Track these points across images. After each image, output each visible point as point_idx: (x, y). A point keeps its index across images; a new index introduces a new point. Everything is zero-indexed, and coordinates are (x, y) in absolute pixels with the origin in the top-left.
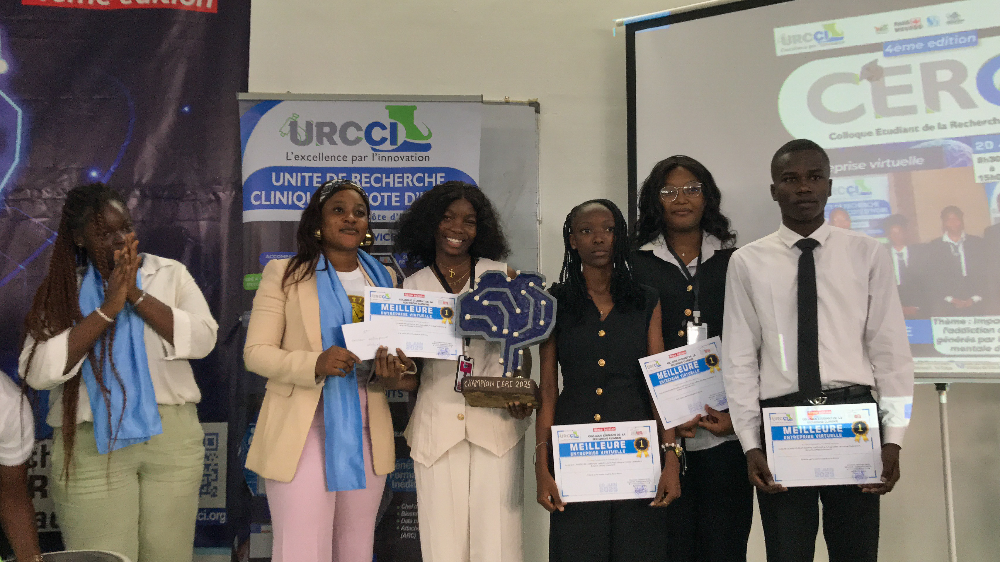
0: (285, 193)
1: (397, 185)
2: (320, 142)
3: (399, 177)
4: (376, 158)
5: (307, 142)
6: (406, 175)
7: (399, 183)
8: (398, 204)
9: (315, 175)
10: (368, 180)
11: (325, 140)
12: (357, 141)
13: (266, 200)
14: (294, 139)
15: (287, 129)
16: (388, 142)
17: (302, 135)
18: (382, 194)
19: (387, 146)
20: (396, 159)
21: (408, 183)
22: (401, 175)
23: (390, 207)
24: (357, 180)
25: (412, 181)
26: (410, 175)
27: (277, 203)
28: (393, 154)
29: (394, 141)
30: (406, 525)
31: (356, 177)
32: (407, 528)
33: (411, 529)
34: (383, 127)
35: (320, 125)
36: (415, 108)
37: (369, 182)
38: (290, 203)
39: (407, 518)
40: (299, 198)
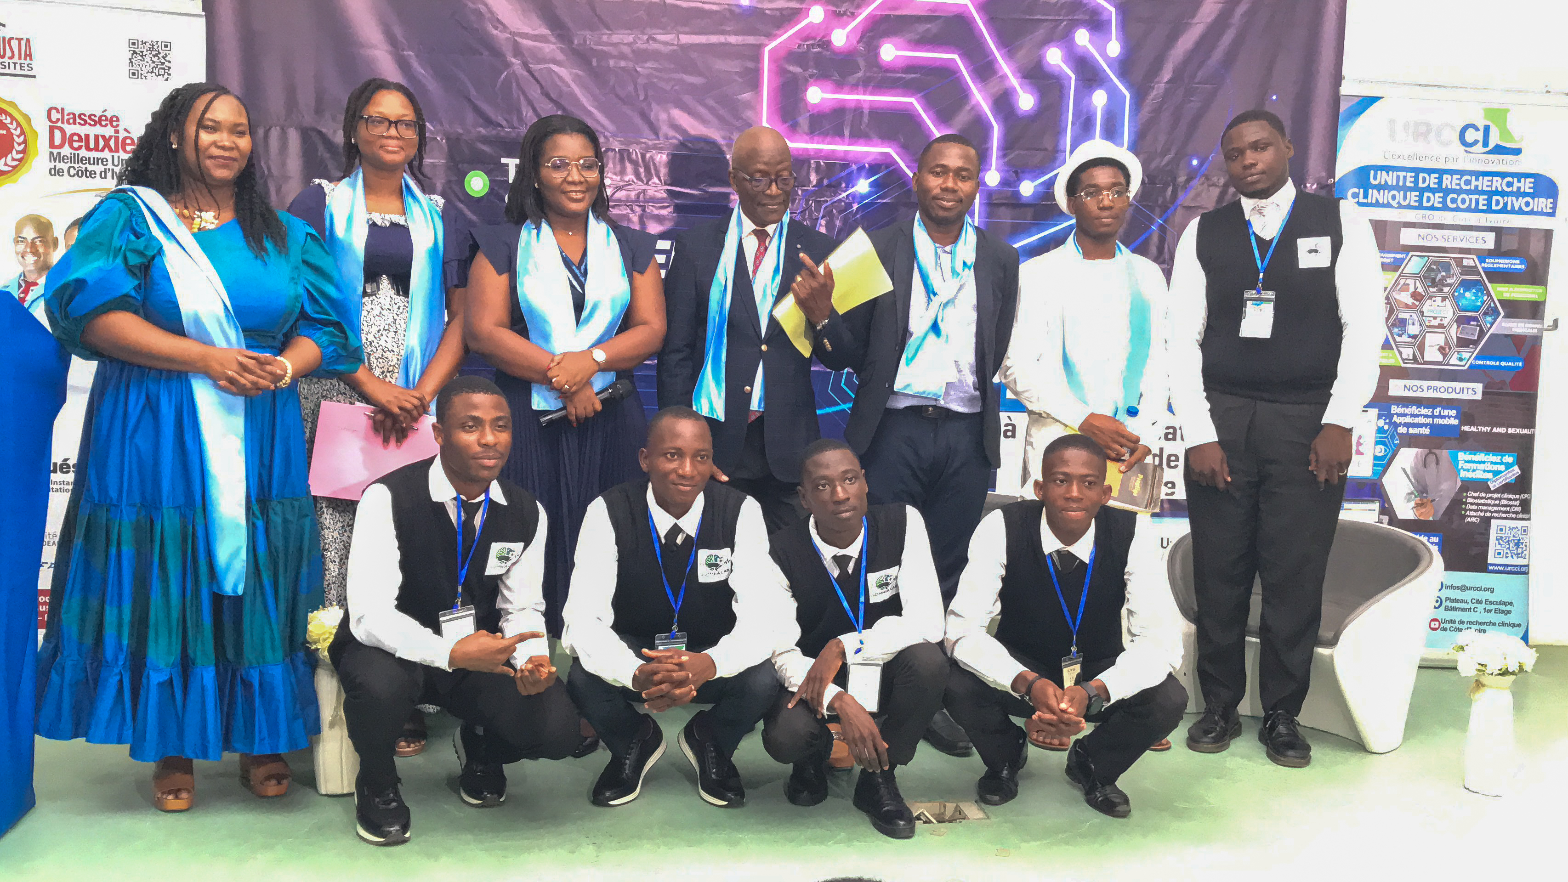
0: (1382, 191)
1: (1485, 188)
2: (1416, 141)
3: (1488, 181)
4: (1468, 160)
6: (1495, 179)
7: (1488, 186)
8: (1485, 208)
9: (1409, 174)
10: (1458, 182)
11: (1421, 138)
12: (1451, 142)
13: (1363, 198)
14: (1392, 136)
15: (1387, 127)
16: (1480, 144)
18: (1470, 196)
20: (1487, 162)
21: (1496, 186)
22: (1490, 178)
23: (1477, 210)
24: (1448, 182)
25: (1501, 185)
26: (1499, 179)
27: (1374, 201)
28: (1484, 157)
29: (1486, 144)
30: (1471, 510)
31: (1447, 179)
32: (1472, 513)
33: (1475, 514)
34: (1477, 129)
36: (1509, 112)
38: (1385, 201)
39: (1472, 504)
40: (1394, 197)
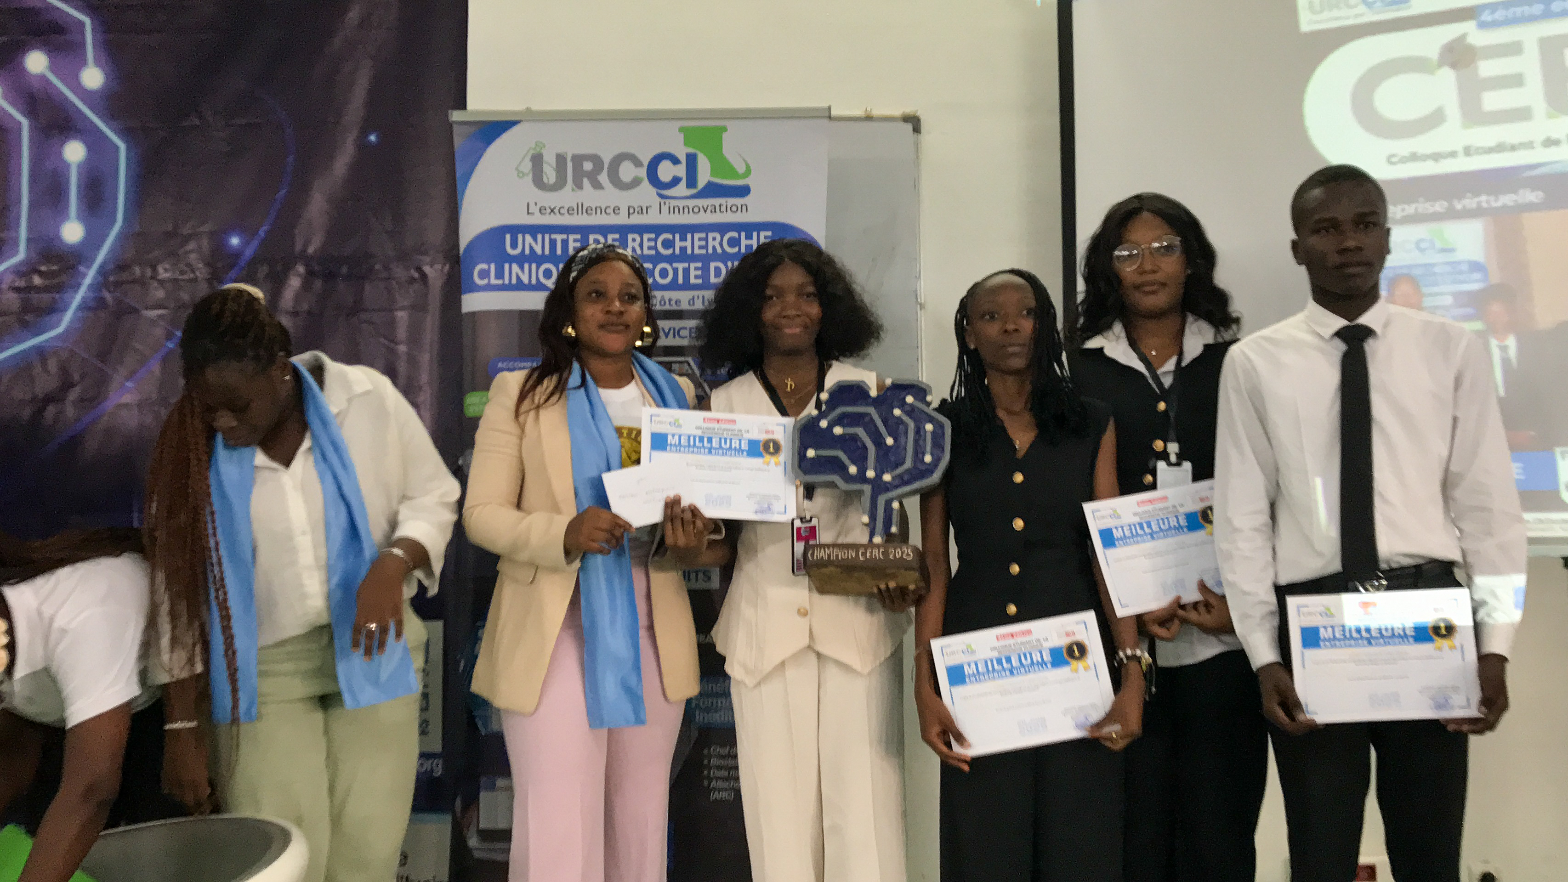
0: (526, 266)
1: (697, 251)
2: (579, 186)
3: (700, 239)
4: (665, 209)
5: (559, 185)
6: (711, 235)
7: (700, 247)
8: (700, 281)
9: (572, 237)
10: (653, 244)
11: (586, 181)
12: (636, 182)
13: (497, 277)
14: (539, 182)
15: (527, 166)
16: (683, 183)
17: (550, 175)
18: (675, 265)
19: (681, 189)
20: (696, 210)
21: (714, 248)
22: (703, 235)
23: (687, 286)
24: (636, 245)
25: (721, 244)
26: (717, 235)
27: (514, 281)
28: (691, 203)
29: (692, 182)
30: (717, 779)
31: (634, 240)
32: (720, 784)
33: (725, 785)
34: (675, 161)
35: (578, 160)
36: (724, 129)
37: (655, 248)
38: (534, 281)
39: (719, 768)
40: (548, 274)
